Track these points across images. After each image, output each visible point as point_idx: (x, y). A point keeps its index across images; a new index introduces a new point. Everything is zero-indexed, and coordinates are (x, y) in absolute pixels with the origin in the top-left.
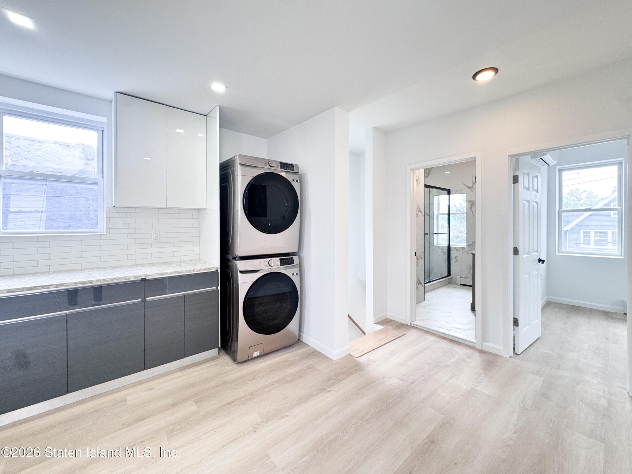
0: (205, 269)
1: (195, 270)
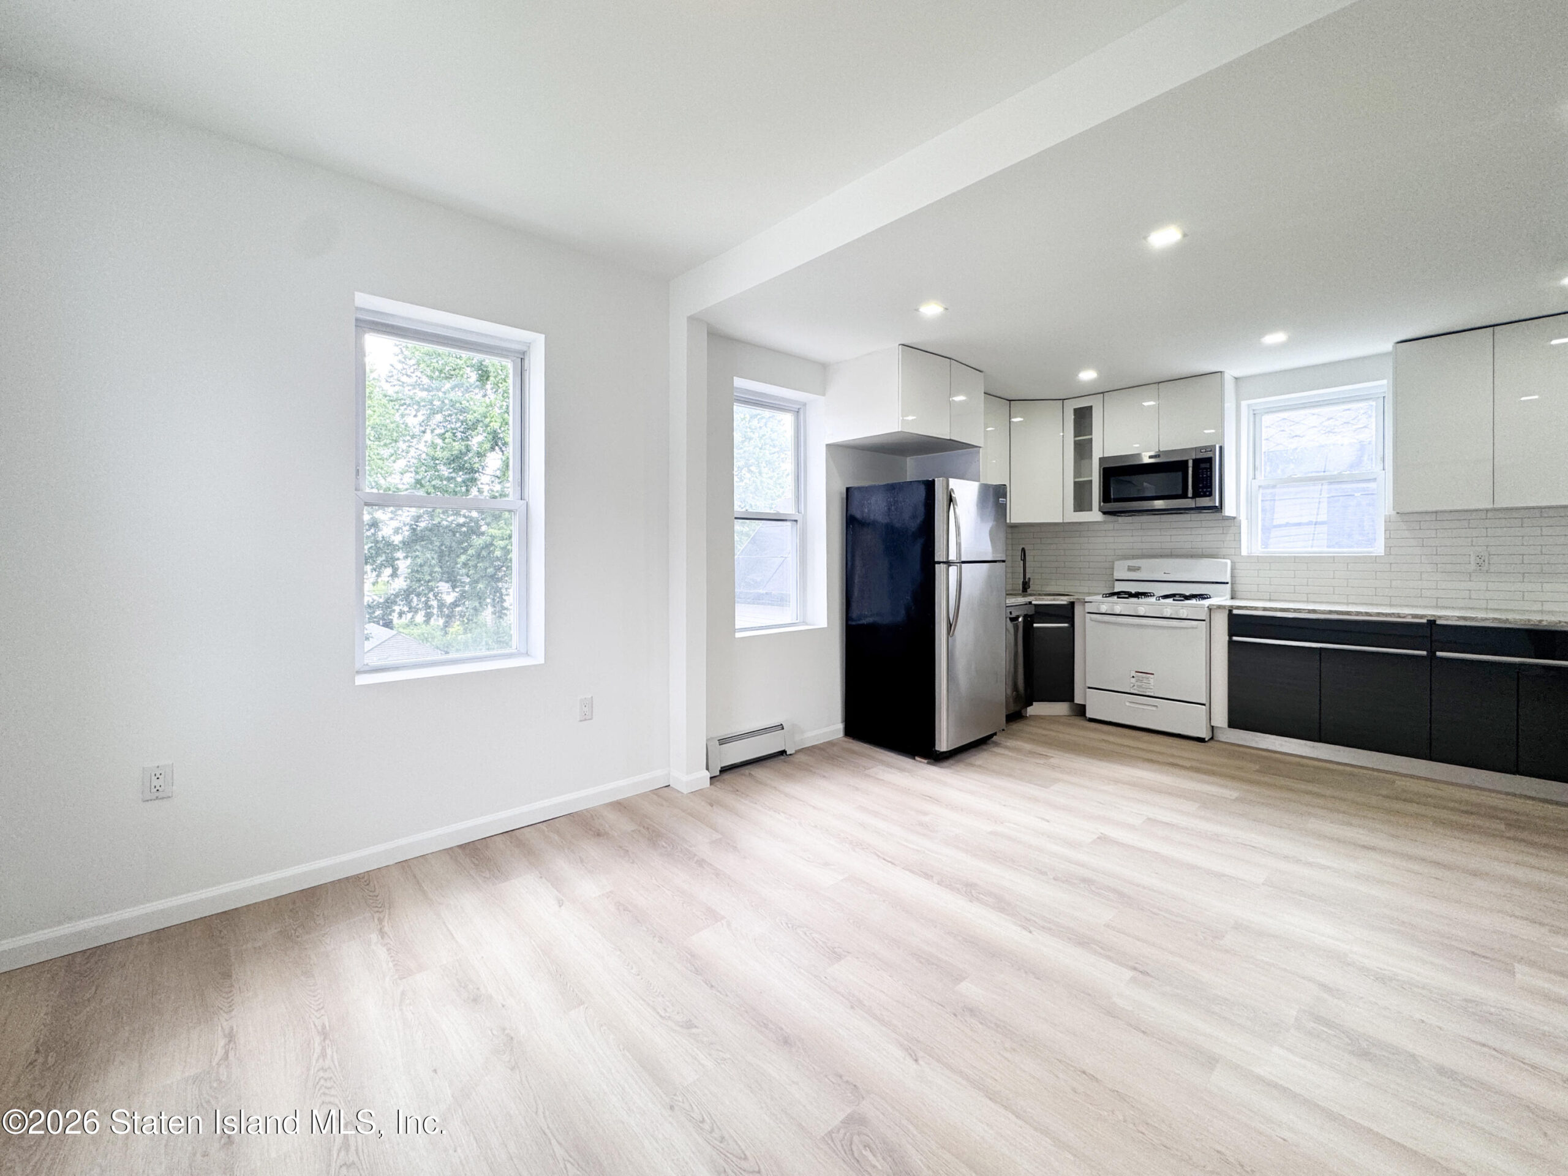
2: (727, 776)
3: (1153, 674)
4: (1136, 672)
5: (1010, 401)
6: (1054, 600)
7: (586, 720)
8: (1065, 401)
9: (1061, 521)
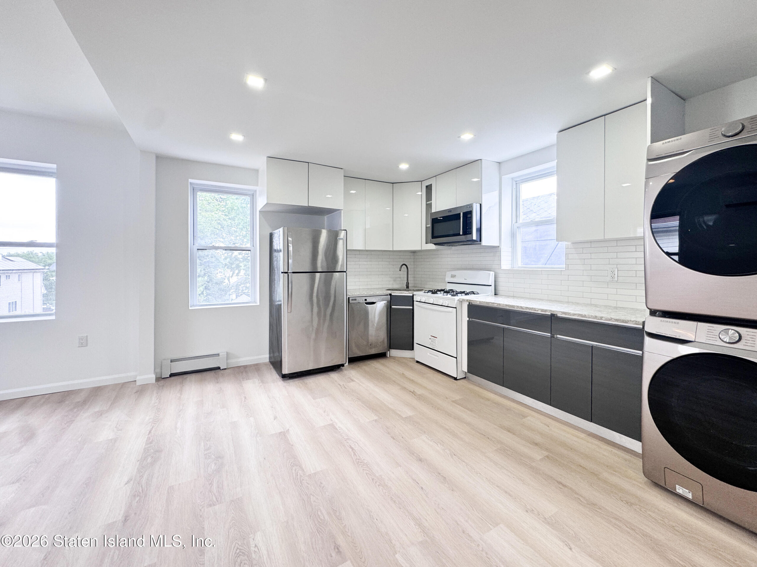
0: (617, 320)
1: (603, 317)
2: (173, 378)
3: (436, 338)
4: (431, 336)
5: (393, 183)
6: (401, 293)
7: (82, 346)
8: (422, 182)
9: (420, 249)
